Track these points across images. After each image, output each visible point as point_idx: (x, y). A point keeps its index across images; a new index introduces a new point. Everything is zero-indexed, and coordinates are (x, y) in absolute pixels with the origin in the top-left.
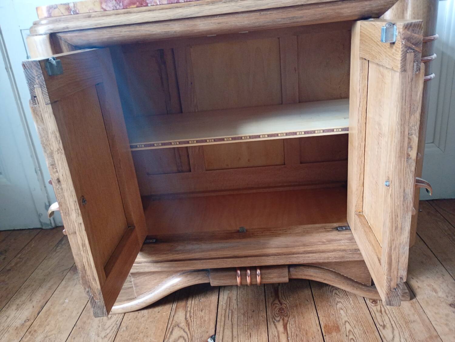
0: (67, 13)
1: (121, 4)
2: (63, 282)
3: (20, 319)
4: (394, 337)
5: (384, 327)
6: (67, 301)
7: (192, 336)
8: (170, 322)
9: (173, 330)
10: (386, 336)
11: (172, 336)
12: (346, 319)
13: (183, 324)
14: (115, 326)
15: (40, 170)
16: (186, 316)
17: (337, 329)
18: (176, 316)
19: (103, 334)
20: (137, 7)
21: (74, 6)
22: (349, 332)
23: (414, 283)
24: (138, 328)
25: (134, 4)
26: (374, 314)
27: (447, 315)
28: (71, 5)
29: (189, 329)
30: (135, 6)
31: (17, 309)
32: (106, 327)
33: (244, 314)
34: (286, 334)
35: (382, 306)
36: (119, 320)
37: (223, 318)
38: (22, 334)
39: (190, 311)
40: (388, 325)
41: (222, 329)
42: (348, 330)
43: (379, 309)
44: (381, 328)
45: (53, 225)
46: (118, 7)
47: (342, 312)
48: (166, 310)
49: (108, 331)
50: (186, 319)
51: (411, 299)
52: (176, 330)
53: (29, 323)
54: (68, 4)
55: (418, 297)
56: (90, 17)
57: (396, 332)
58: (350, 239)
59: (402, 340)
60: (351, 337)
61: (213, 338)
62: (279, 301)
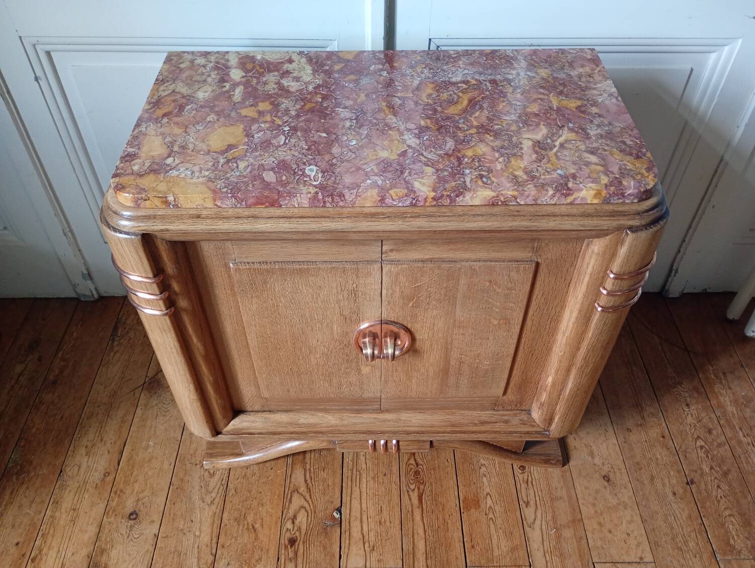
1: (244, 203)
2: (139, 411)
3: (96, 471)
4: (535, 519)
5: (527, 504)
6: (151, 443)
7: (315, 507)
8: (287, 485)
9: (291, 496)
10: (527, 517)
11: (291, 505)
12: (488, 490)
13: (303, 489)
14: (222, 488)
15: (71, 231)
16: (305, 477)
17: (477, 504)
18: (294, 476)
19: (208, 499)
22: (489, 510)
23: (572, 442)
24: (250, 492)
26: (519, 485)
27: (597, 492)
29: (311, 498)
30: (264, 206)
31: (88, 454)
32: (211, 488)
33: (374, 478)
34: (421, 509)
35: (529, 474)
36: (225, 478)
37: (350, 483)
38: (106, 494)
39: (310, 469)
40: (532, 502)
41: (349, 499)
42: (488, 506)
43: (526, 478)
44: (524, 505)
45: (96, 296)
46: (239, 206)
47: (485, 479)
48: (280, 466)
49: (214, 495)
50: (306, 481)
51: (564, 465)
52: (296, 496)
53: (110, 479)
55: (572, 463)
56: (199, 217)
57: (539, 513)
58: (506, 422)
59: (544, 523)
60: (491, 515)
61: (339, 510)
62: (415, 460)
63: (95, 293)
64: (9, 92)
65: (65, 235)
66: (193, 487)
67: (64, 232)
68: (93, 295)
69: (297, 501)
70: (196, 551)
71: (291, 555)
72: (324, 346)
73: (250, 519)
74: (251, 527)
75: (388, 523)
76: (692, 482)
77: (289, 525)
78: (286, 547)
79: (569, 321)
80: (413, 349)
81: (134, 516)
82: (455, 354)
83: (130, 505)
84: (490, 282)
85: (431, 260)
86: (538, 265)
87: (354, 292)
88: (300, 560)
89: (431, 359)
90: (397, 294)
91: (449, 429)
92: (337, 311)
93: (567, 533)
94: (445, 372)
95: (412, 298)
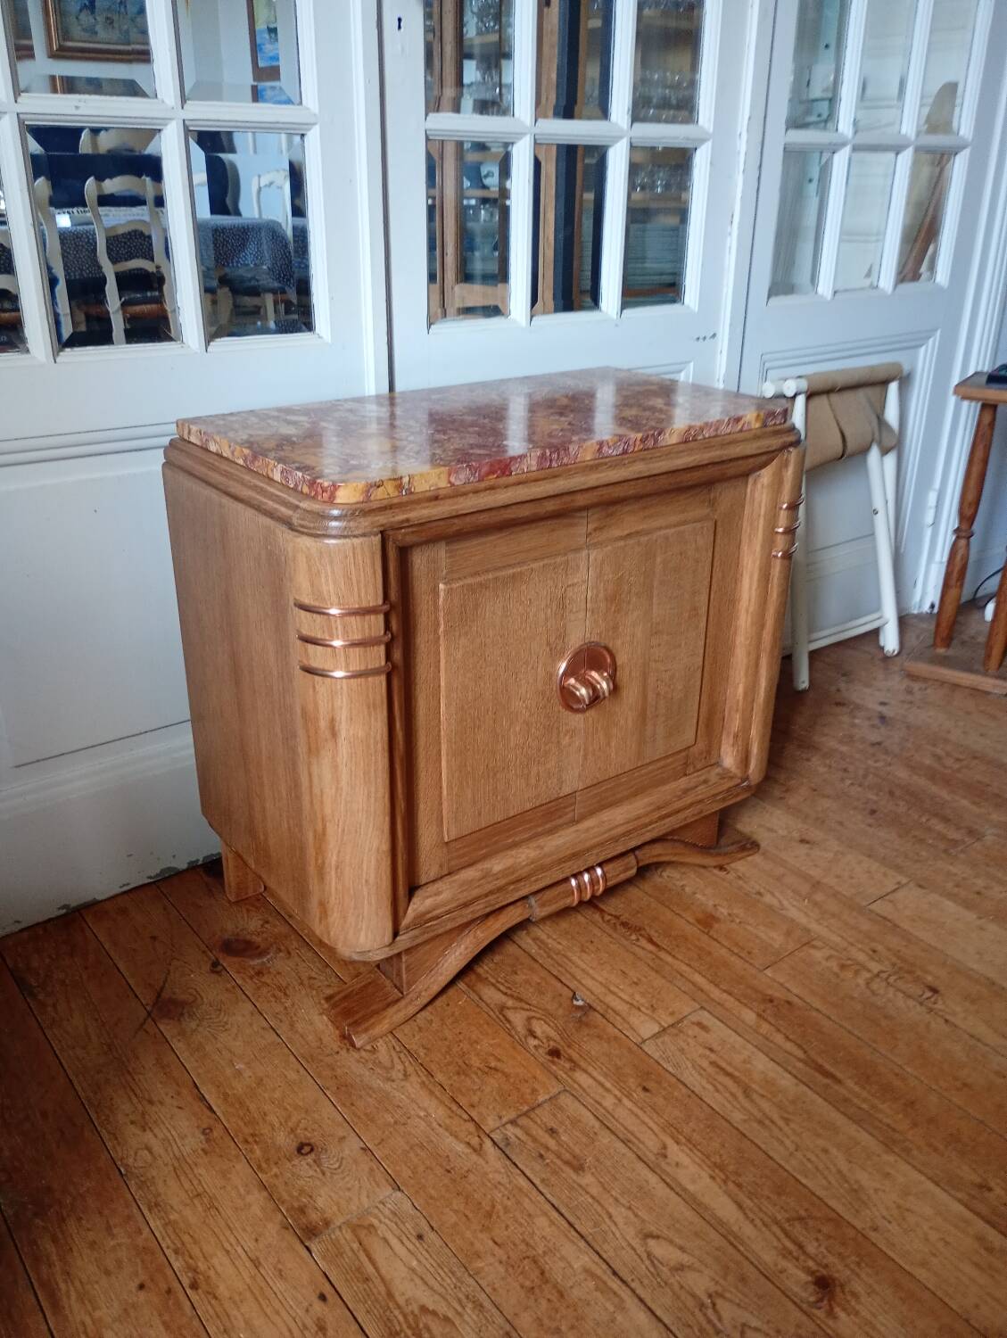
0: (396, 494)
1: (477, 475)
4: (780, 902)
5: (759, 893)
6: (240, 1066)
8: (486, 1009)
9: (504, 1016)
11: (514, 1024)
12: (712, 902)
13: (510, 1003)
16: (499, 990)
17: (714, 918)
18: (485, 997)
19: (397, 1074)
20: (498, 478)
21: (409, 483)
22: (730, 916)
24: (445, 1040)
28: (405, 480)
29: (528, 1004)
30: (495, 476)
31: (143, 1127)
32: (387, 1063)
33: (583, 951)
34: (664, 951)
36: (395, 1045)
37: (561, 968)
39: (498, 982)
41: (574, 981)
42: (726, 914)
43: (735, 874)
46: (471, 479)
47: (698, 896)
49: (399, 1067)
50: (506, 994)
51: (756, 849)
52: (510, 1014)
53: (218, 1133)
54: (400, 479)
55: (764, 846)
56: (436, 498)
58: (705, 782)
59: (791, 900)
60: (738, 920)
61: (577, 997)
62: (609, 914)
66: (360, 1076)
69: (518, 1019)
70: (441, 1130)
71: (568, 1065)
72: (527, 707)
73: (475, 1062)
74: (486, 1070)
75: (643, 979)
77: (532, 1042)
78: (553, 1062)
79: (750, 588)
81: (306, 1148)
82: (652, 682)
84: (681, 554)
85: (629, 535)
86: (716, 524)
87: (563, 600)
88: (582, 1064)
89: (630, 697)
90: (601, 596)
91: (656, 815)
92: (544, 638)
93: (819, 897)
94: (643, 714)
95: (615, 600)
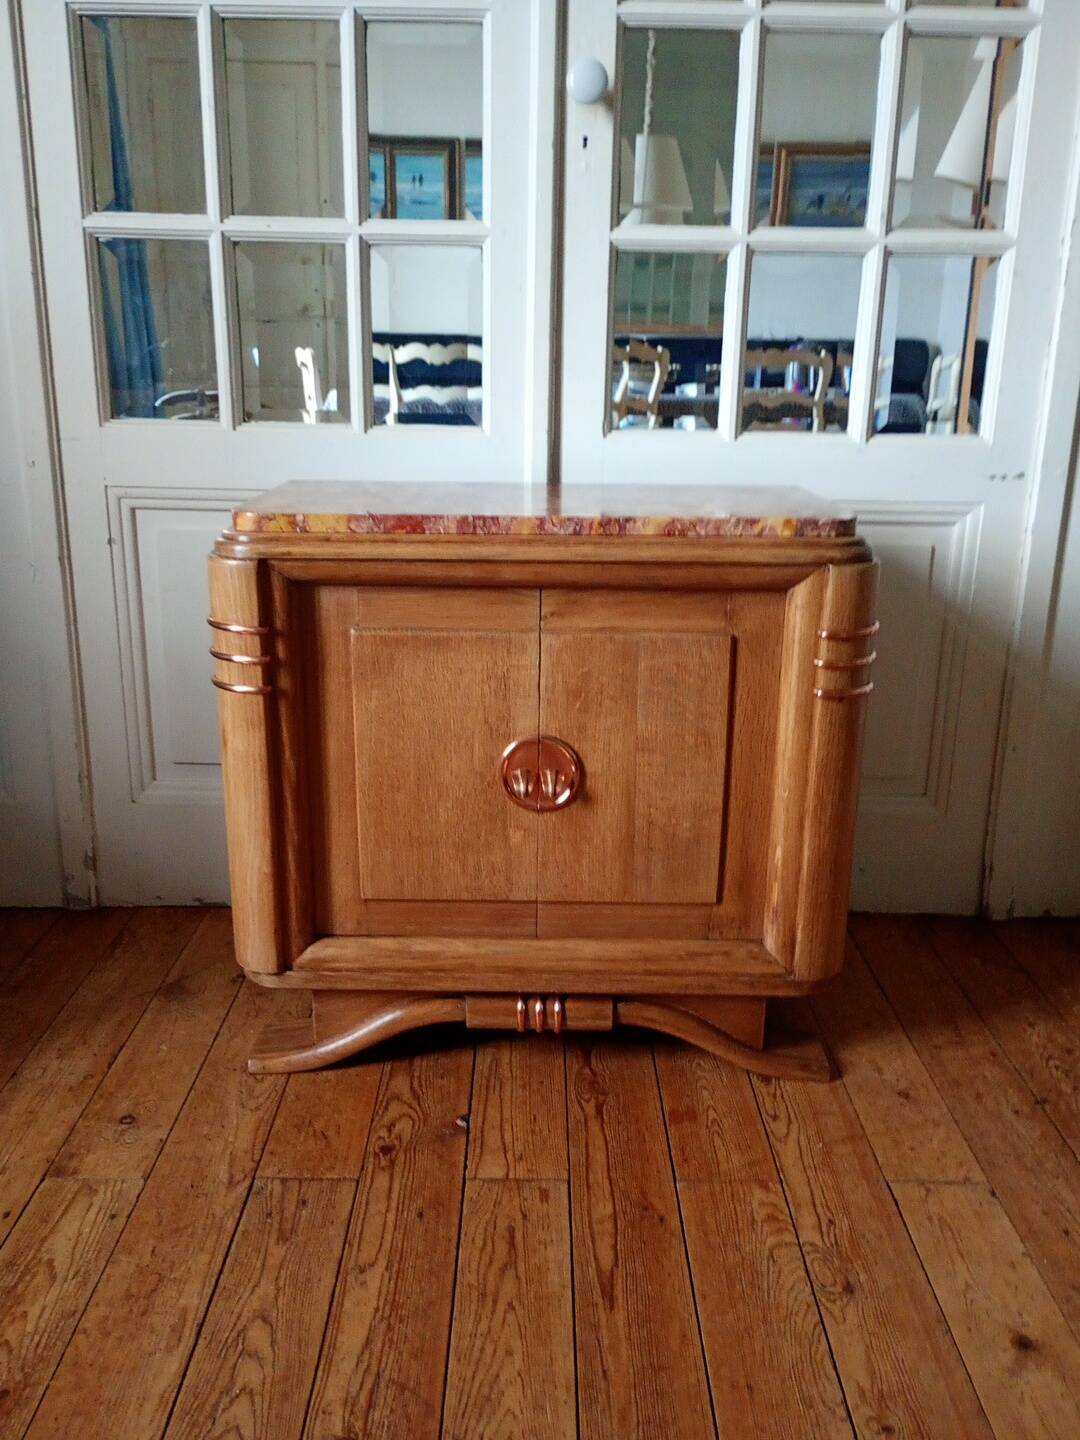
0: (290, 529)
1: (382, 526)
2: (148, 1016)
3: (72, 1073)
4: (788, 1133)
5: (775, 1117)
6: (164, 1047)
7: (426, 1115)
8: (381, 1093)
9: (388, 1104)
10: (775, 1130)
11: (387, 1113)
12: (711, 1103)
13: (407, 1096)
14: (275, 1093)
15: (89, 777)
16: (412, 1083)
17: (692, 1116)
18: (392, 1083)
19: (252, 1104)
20: (407, 533)
21: (304, 521)
22: (712, 1123)
24: (320, 1098)
25: (403, 528)
26: (761, 1099)
27: (889, 1108)
28: (300, 518)
29: (419, 1105)
30: (404, 531)
31: (61, 1056)
32: (256, 1093)
33: (523, 1086)
34: (599, 1120)
35: (778, 1088)
36: (280, 1083)
37: (484, 1091)
38: (86, 1099)
39: (419, 1077)
40: (783, 1115)
41: (482, 1107)
42: (710, 1118)
43: (772, 1091)
44: (770, 1120)
45: (94, 903)
46: (376, 530)
47: (705, 1093)
48: (372, 1073)
49: (261, 1100)
50: (412, 1088)
51: (832, 1079)
52: (395, 1105)
53: (94, 1082)
54: (294, 516)
55: (847, 1079)
56: (328, 540)
57: (794, 1127)
59: (802, 1138)
60: (716, 1128)
61: (466, 1119)
62: (591, 1070)
63: (94, 897)
64: (69, 558)
65: (80, 781)
66: (228, 1092)
67: (80, 776)
68: (89, 898)
69: (397, 1109)
70: (227, 1157)
71: (384, 1163)
72: (460, 785)
73: (318, 1125)
74: (319, 1134)
75: (546, 1132)
76: (1044, 1101)
77: (383, 1133)
78: (376, 1155)
80: (581, 794)
81: (129, 1119)
82: (640, 805)
83: (123, 1108)
84: (678, 665)
85: (602, 630)
86: (735, 641)
87: (504, 679)
88: (398, 1169)
89: (608, 813)
90: (559, 688)
91: (641, 967)
92: (480, 715)
93: (842, 1149)
94: (629, 840)
95: (579, 694)
